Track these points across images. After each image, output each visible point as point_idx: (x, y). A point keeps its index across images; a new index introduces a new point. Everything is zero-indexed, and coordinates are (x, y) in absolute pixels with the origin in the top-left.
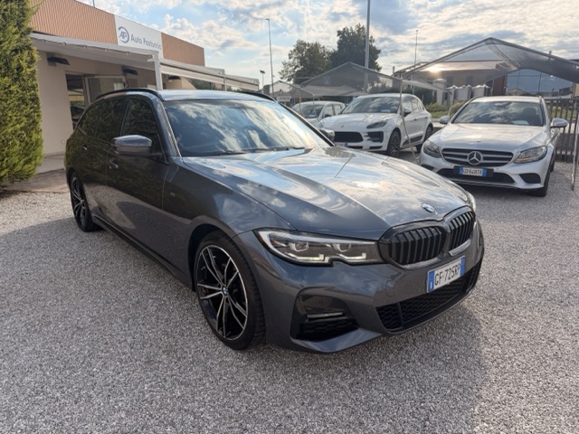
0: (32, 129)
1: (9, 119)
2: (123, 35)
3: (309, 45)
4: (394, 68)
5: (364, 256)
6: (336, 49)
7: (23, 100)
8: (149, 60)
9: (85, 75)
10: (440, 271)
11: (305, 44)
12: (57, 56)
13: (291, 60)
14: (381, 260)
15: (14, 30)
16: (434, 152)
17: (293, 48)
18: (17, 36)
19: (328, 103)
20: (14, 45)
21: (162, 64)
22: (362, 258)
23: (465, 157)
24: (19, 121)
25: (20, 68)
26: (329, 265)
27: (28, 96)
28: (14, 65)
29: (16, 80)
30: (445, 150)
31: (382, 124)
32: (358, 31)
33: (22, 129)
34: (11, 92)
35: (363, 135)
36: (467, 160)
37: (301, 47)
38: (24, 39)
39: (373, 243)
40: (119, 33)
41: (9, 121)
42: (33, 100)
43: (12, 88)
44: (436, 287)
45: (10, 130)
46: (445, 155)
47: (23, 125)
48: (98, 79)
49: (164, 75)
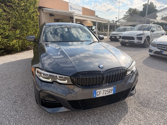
0: (36, 33)
1: (30, 30)
2: (71, 8)
3: (133, 9)
4: (162, 16)
5: (66, 81)
6: (142, 10)
7: (34, 26)
8: (72, 15)
9: (60, 19)
10: (100, 90)
11: (132, 9)
12: (52, 14)
13: (126, 14)
14: (72, 84)
15: (32, 7)
16: (154, 45)
17: (127, 11)
18: (33, 9)
19: (130, 27)
20: (32, 11)
21: (75, 16)
22: (66, 82)
23: (165, 48)
24: (32, 31)
25: (33, 17)
26: (52, 83)
27: (35, 24)
28: (32, 16)
29: (32, 20)
30: (157, 44)
31: (143, 34)
32: (151, 4)
33: (33, 33)
34: (31, 23)
35: (135, 38)
36: (165, 49)
37: (130, 10)
38: (35, 9)
39: (69, 77)
40: (69, 7)
41: (30, 31)
42: (37, 26)
43: (31, 22)
44: (97, 96)
45: (30, 33)
46: (157, 46)
47: (33, 32)
48: (63, 20)
49: (76, 19)
